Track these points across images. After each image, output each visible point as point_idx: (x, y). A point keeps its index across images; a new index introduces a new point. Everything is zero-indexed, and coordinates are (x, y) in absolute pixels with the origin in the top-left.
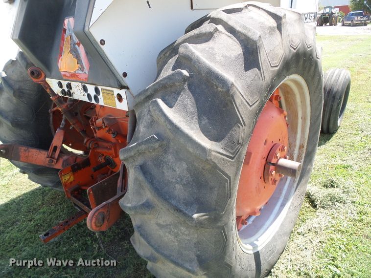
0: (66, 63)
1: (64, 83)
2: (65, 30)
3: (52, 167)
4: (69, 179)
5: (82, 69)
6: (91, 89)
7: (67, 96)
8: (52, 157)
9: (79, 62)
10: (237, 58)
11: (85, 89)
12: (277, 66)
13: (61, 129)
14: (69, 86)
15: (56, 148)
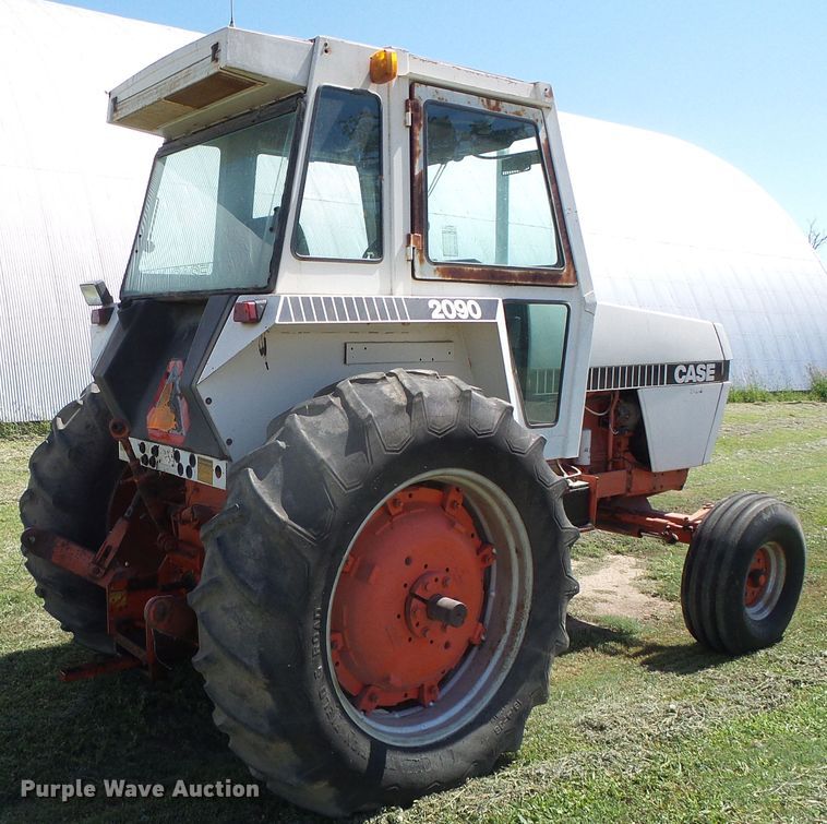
0: (158, 417)
1: (149, 446)
2: (168, 374)
3: (95, 582)
4: (120, 601)
5: (179, 428)
6: (185, 457)
7: (149, 466)
8: (99, 564)
9: (178, 418)
10: (341, 435)
11: (177, 456)
12: (397, 451)
13: (126, 518)
14: (155, 451)
15: (109, 548)
